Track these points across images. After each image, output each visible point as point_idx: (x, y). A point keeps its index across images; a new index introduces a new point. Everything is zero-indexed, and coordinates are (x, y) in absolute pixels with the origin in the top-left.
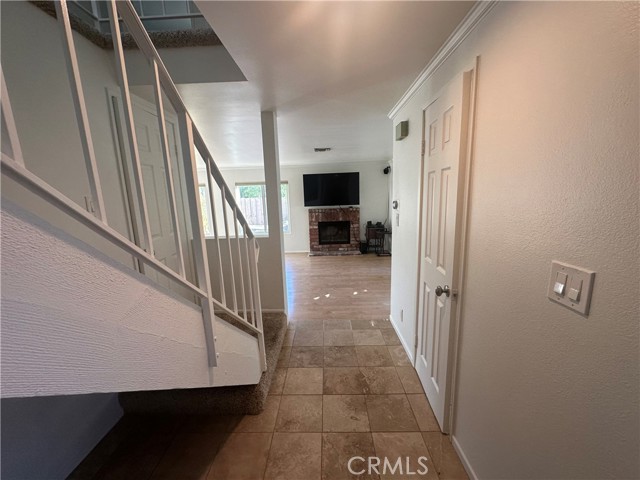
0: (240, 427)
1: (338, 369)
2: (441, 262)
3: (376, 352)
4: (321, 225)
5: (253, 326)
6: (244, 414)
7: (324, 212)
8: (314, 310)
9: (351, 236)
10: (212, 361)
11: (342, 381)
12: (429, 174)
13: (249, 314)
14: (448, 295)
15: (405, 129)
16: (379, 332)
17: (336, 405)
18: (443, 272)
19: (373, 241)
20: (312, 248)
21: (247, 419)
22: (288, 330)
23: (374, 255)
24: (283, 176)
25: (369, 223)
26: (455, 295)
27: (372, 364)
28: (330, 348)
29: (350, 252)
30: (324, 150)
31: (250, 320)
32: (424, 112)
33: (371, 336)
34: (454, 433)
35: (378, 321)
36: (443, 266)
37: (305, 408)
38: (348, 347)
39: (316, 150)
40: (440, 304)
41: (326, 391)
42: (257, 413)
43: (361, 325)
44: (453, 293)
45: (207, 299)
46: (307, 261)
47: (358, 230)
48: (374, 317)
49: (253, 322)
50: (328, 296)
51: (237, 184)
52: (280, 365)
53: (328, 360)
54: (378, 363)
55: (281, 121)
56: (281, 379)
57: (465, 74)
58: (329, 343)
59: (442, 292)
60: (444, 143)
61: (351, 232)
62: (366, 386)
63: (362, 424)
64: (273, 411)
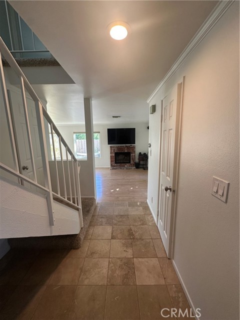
0: (68, 255)
1: (120, 226)
2: (168, 175)
3: (139, 218)
4: (116, 154)
5: (76, 205)
6: (71, 249)
7: (118, 148)
8: (111, 196)
9: (131, 159)
10: (51, 223)
11: (121, 233)
12: (164, 131)
13: (74, 199)
14: (171, 191)
15: (154, 108)
16: (141, 208)
17: (117, 244)
18: (169, 179)
19: (142, 162)
20: (111, 165)
21: (73, 251)
22: (96, 207)
23: (142, 169)
24: (95, 129)
25: (140, 153)
26: (174, 191)
27: (137, 224)
28: (117, 216)
29: (130, 168)
30: (117, 117)
31: (74, 202)
32: (162, 101)
33: (137, 210)
34: (173, 259)
35: (142, 203)
36: (169, 177)
37: (102, 246)
38: (126, 215)
39: (113, 117)
40: (168, 195)
41: (113, 237)
42: (78, 248)
43: (132, 204)
44: (173, 190)
45: (49, 192)
46: (109, 171)
47: (135, 157)
48: (140, 200)
49: (76, 203)
50: (118, 189)
51: (74, 133)
52: (91, 224)
53: (115, 222)
54: (140, 223)
55: (94, 103)
56: (91, 231)
57: (178, 84)
58: (116, 213)
59: (168, 189)
60: (170, 117)
61: (131, 158)
62: (133, 235)
63: (129, 254)
64: (86, 247)
